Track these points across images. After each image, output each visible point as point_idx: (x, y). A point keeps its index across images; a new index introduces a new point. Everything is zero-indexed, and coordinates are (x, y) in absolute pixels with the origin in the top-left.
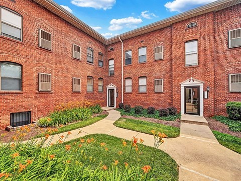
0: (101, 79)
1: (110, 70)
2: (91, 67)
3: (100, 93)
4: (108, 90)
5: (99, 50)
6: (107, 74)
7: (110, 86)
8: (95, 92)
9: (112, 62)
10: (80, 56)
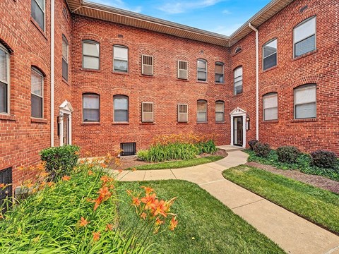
0: (220, 102)
1: (236, 85)
2: (204, 86)
3: (217, 123)
4: (232, 118)
5: (217, 59)
6: (230, 94)
7: (235, 113)
8: (211, 123)
9: (239, 72)
10: (186, 73)
